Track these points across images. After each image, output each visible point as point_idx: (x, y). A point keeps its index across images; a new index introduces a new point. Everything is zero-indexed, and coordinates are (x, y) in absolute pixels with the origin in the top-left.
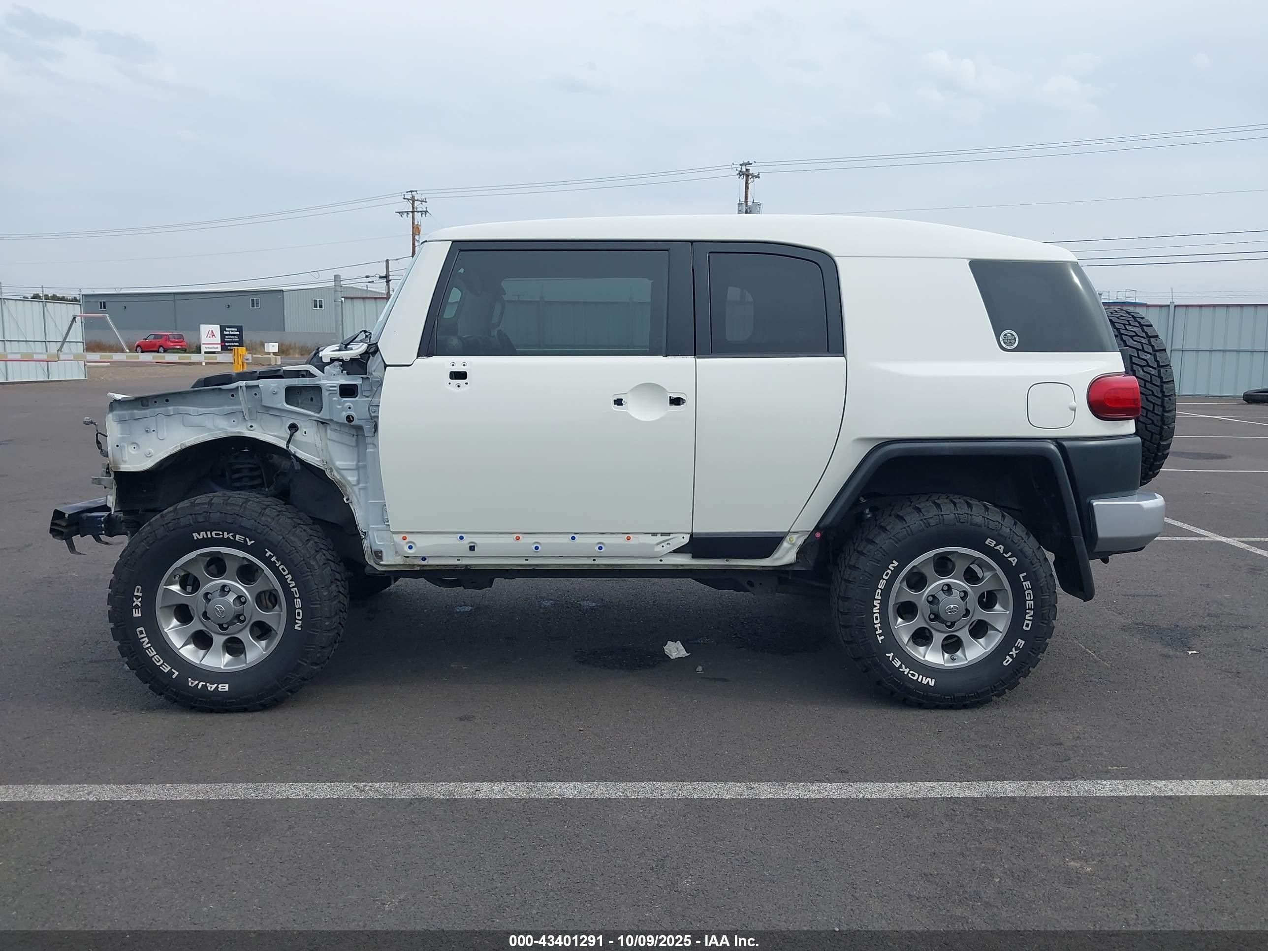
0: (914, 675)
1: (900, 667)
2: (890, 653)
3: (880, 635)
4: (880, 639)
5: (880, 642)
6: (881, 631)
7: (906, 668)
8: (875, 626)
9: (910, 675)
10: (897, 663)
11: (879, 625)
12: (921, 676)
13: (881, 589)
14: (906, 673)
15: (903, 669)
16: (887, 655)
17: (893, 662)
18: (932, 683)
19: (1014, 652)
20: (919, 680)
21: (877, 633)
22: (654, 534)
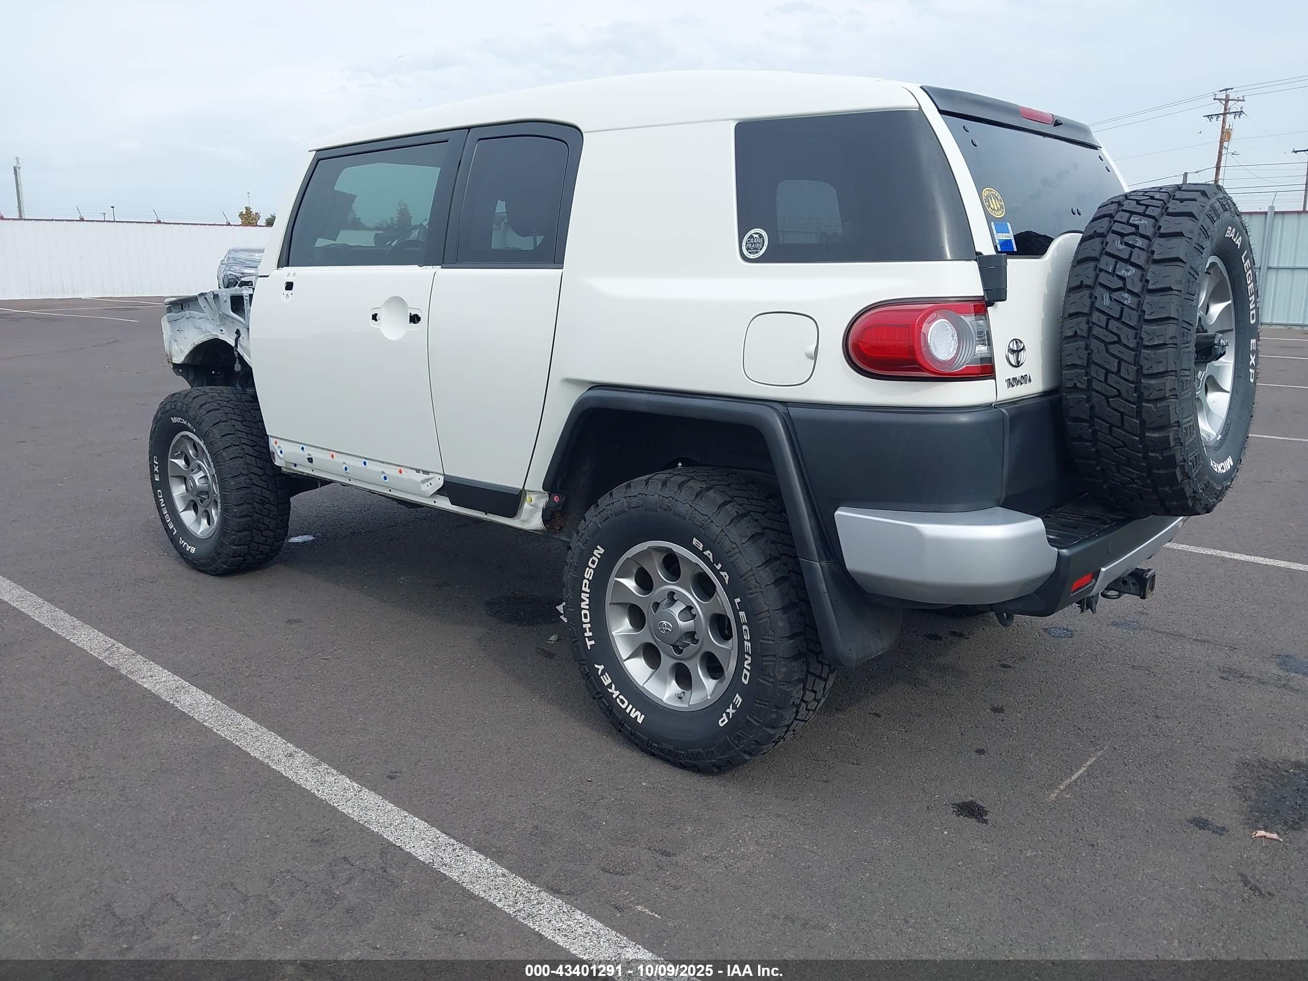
0: (623, 702)
1: (610, 686)
2: (601, 665)
3: (590, 639)
4: (590, 643)
5: (589, 648)
6: (591, 634)
7: (616, 690)
8: (584, 626)
9: (618, 700)
10: (607, 681)
11: (589, 625)
12: (631, 706)
13: (588, 579)
14: (614, 696)
15: (612, 690)
16: (596, 666)
17: (601, 677)
18: (640, 720)
19: (730, 711)
20: (628, 711)
21: (586, 635)
22: (418, 471)
